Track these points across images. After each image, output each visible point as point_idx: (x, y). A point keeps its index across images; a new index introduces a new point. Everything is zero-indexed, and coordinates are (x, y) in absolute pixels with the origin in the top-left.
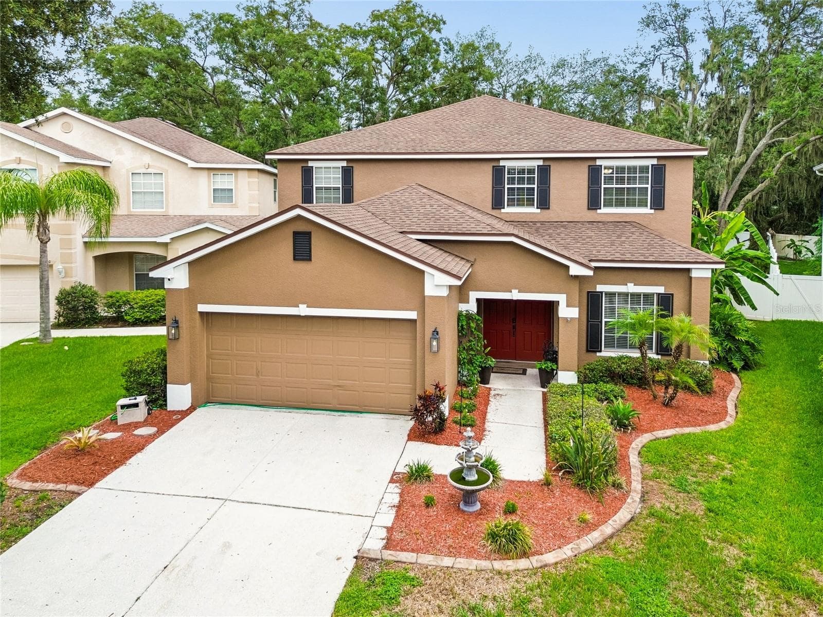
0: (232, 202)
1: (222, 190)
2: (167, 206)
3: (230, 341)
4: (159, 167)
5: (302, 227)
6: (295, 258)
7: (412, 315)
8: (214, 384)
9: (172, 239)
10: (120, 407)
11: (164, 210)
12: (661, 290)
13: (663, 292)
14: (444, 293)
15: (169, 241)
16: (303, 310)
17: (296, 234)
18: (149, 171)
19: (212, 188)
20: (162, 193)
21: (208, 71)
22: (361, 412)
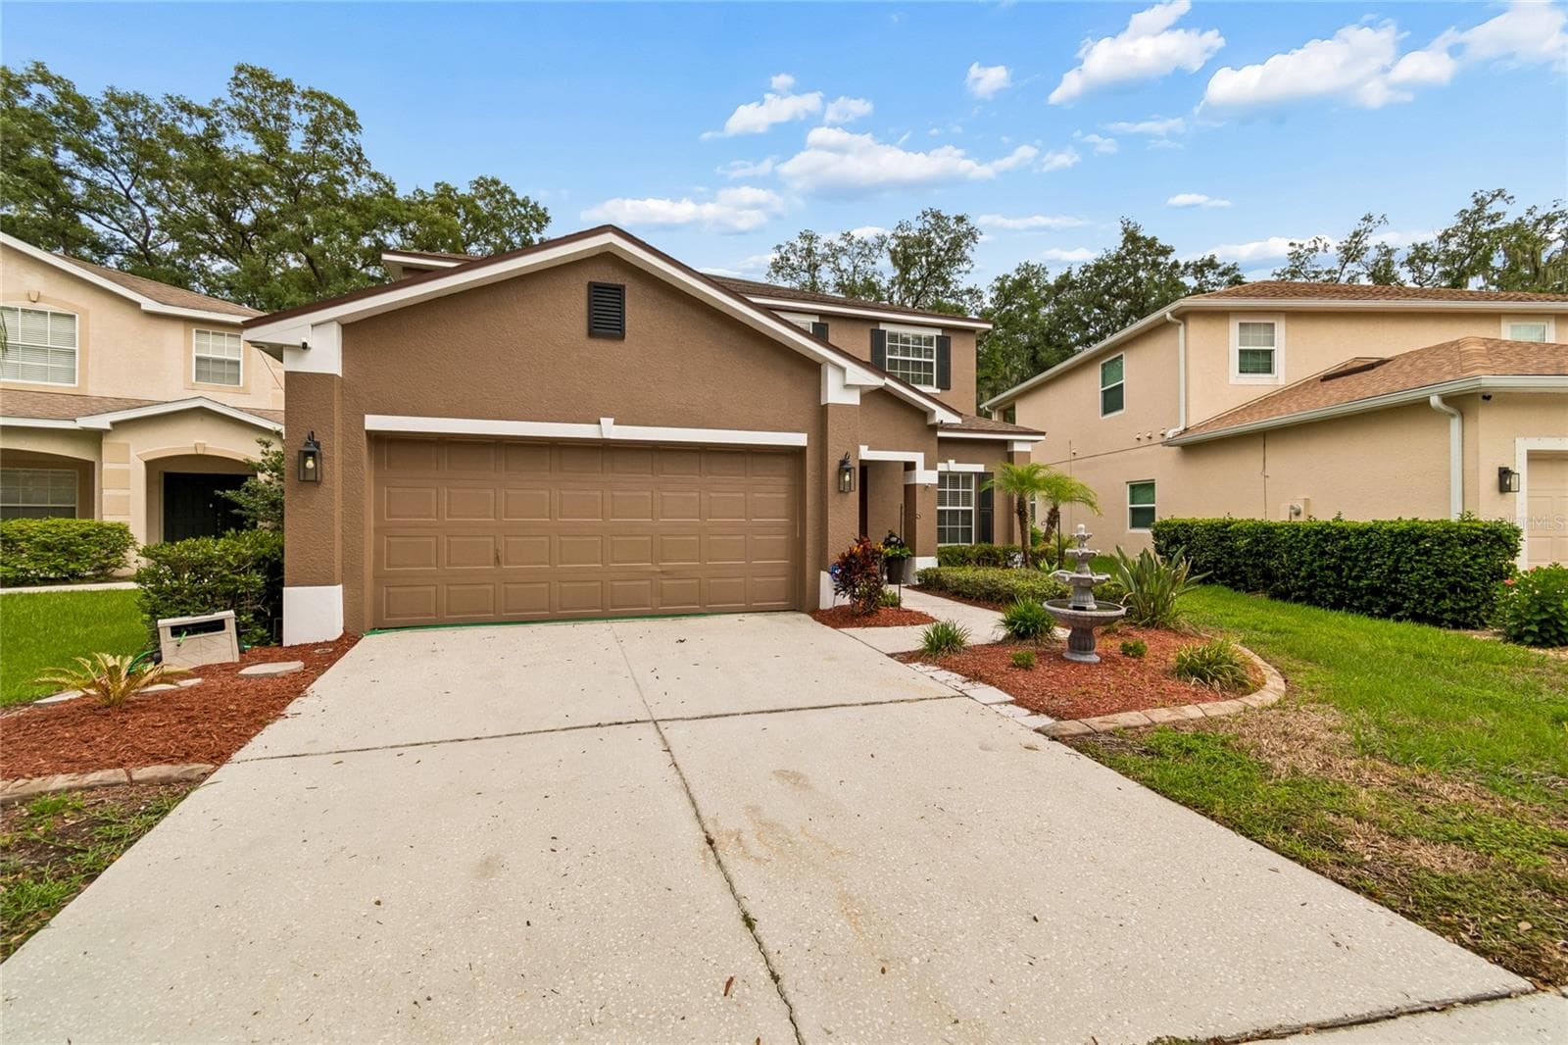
0: (238, 384)
1: (217, 361)
2: (83, 378)
3: (434, 500)
4: (67, 303)
5: (607, 276)
6: (592, 333)
7: (800, 439)
8: (391, 590)
9: (114, 424)
10: (169, 631)
11: (77, 385)
12: (980, 468)
13: (982, 470)
14: (854, 399)
15: (108, 427)
16: (609, 429)
17: (595, 289)
18: (39, 307)
19: (194, 355)
20: (73, 353)
21: (138, 201)
22: (705, 614)
